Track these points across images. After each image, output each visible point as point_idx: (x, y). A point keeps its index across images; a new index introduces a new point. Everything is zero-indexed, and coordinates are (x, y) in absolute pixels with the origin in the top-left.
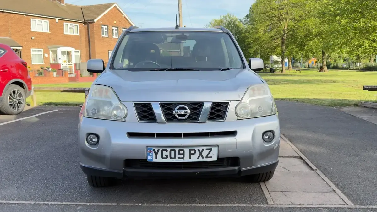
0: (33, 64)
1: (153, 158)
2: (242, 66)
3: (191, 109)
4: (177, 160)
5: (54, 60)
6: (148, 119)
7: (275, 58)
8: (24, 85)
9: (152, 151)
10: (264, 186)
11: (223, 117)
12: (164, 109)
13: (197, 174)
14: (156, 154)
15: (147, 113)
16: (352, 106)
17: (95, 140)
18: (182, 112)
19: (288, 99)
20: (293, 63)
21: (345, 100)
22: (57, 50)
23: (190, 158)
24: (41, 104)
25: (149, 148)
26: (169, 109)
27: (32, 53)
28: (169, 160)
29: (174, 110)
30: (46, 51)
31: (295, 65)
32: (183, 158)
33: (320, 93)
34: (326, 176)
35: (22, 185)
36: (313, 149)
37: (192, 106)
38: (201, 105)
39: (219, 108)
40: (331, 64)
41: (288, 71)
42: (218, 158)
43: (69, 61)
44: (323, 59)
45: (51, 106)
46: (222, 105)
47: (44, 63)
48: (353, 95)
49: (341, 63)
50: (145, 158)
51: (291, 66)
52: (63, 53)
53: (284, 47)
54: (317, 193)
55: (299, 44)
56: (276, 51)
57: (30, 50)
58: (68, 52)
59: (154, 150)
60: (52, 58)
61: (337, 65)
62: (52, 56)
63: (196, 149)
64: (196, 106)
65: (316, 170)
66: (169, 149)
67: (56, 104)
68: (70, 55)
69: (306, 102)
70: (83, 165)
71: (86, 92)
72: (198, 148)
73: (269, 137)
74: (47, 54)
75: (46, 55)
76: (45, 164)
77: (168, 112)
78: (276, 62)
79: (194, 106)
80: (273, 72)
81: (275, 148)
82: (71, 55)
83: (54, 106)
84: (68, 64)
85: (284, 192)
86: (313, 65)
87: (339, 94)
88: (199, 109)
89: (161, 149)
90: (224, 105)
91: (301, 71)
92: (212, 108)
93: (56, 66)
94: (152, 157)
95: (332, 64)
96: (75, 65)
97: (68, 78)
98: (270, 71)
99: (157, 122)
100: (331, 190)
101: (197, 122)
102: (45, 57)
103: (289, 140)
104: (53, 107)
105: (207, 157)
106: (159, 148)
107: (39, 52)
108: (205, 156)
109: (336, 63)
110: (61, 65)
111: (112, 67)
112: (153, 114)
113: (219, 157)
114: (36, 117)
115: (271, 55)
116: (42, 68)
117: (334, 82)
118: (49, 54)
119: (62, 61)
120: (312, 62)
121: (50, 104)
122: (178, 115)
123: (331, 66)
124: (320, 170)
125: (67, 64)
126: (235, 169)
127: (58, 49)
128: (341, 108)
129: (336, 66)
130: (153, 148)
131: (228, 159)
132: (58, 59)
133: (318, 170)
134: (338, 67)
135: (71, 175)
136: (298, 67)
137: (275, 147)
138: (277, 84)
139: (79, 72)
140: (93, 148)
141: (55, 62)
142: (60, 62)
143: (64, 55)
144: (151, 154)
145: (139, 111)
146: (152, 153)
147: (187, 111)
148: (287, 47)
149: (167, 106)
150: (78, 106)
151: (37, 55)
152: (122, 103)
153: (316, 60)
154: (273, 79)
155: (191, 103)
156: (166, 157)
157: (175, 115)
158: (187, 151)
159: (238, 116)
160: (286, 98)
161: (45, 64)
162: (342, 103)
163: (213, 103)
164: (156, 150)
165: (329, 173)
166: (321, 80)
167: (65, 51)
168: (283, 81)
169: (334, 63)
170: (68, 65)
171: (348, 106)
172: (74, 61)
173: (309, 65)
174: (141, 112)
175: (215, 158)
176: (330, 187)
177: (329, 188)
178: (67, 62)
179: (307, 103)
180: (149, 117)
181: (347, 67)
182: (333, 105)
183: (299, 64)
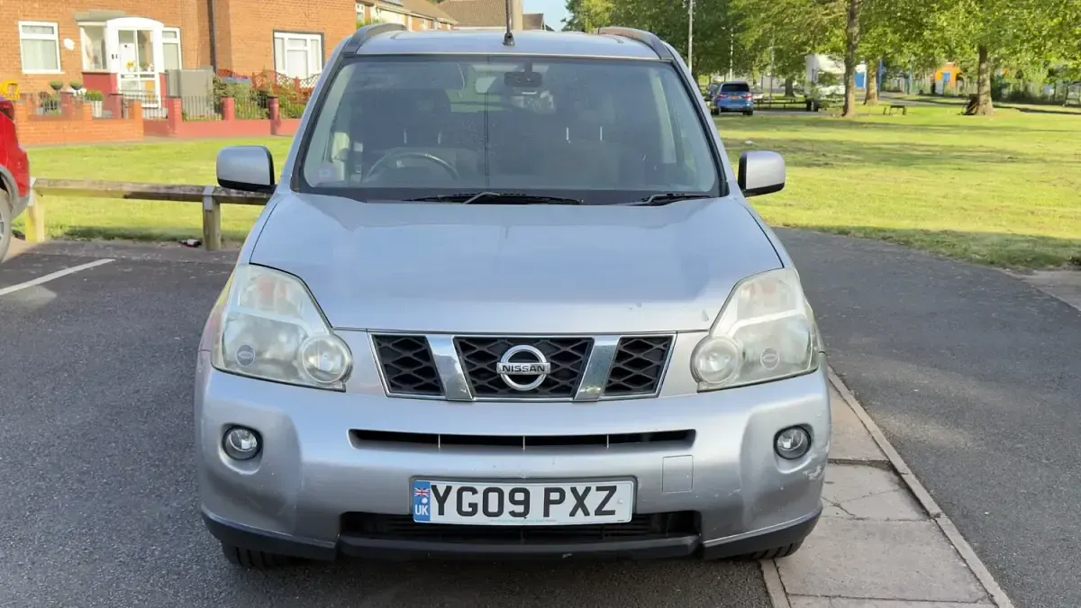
0: (25, 71)
1: (429, 512)
2: (718, 184)
3: (553, 358)
4: (505, 520)
5: (95, 60)
6: (415, 386)
7: (824, 63)
8: (6, 178)
9: (429, 493)
10: (774, 572)
11: (652, 385)
12: (468, 357)
13: (564, 556)
14: (442, 501)
15: (415, 369)
16: (1065, 265)
17: (248, 443)
18: (525, 367)
19: (859, 229)
20: (882, 79)
21: (1044, 240)
22: (106, 27)
23: (546, 514)
24: (59, 232)
25: (419, 480)
26: (482, 356)
27: (22, 35)
28: (480, 519)
29: (500, 361)
30: (69, 29)
31: (887, 85)
32: (524, 514)
33: (966, 210)
34: (966, 539)
35: (15, 554)
36: (933, 432)
37: (556, 348)
38: (586, 343)
39: (641, 356)
40: (1006, 85)
41: (864, 109)
42: (635, 516)
43: (144, 65)
44: (980, 72)
45: (93, 240)
46: (652, 347)
47: (62, 68)
48: (1071, 218)
49: (1037, 82)
50: (407, 512)
51: (874, 89)
52: (125, 36)
53: (856, 30)
54: (937, 604)
55: (904, 20)
56: (829, 40)
57: (17, 26)
58: (139, 32)
59: (434, 488)
60: (88, 54)
61: (1026, 88)
62: (86, 47)
63: (567, 487)
64: (568, 349)
65: (938, 515)
66: (481, 487)
67: (108, 235)
68: (146, 45)
69: (918, 244)
70: (212, 516)
71: (205, 199)
72: (574, 485)
73: (793, 444)
74: (70, 38)
75: (69, 44)
76: (84, 473)
77: (480, 365)
78: (827, 79)
79: (564, 349)
80: (816, 110)
81: (811, 478)
82: (151, 44)
83: (99, 241)
84: (142, 76)
85: (834, 597)
86: (948, 88)
87: (1025, 214)
88: (580, 357)
89: (456, 486)
90: (656, 346)
91: (909, 110)
92: (620, 356)
93: (100, 82)
94: (428, 510)
95: (1009, 84)
96: (165, 76)
97: (141, 125)
98: (805, 106)
99: (443, 397)
100: (981, 594)
101: (571, 399)
102: (64, 48)
103: (857, 398)
104: (97, 248)
105: (599, 512)
106: (449, 484)
107: (44, 32)
108: (592, 510)
109: (1024, 82)
110: (119, 77)
111: (299, 183)
112: (431, 372)
113: (639, 512)
114: (47, 285)
115: (810, 52)
116: (55, 88)
117: (1013, 158)
118: (78, 43)
119: (121, 62)
120: (944, 74)
121: (88, 233)
122: (511, 376)
123: (1005, 92)
124: (950, 516)
125: (136, 76)
126: (684, 543)
127: (109, 22)
128: (1028, 273)
129: (1023, 93)
130: (433, 483)
131: (664, 516)
132: (109, 57)
133: (943, 516)
134: (1029, 94)
135: (169, 517)
136: (897, 90)
137: (812, 476)
138: (827, 164)
139: (177, 103)
140: (241, 472)
141: (96, 67)
142: (113, 67)
143: (128, 45)
144: (425, 501)
145: (389, 362)
146: (429, 499)
147: (539, 367)
148: (865, 29)
149: (479, 348)
150: (180, 242)
151: (39, 44)
152: (335, 332)
153: (958, 70)
154: (812, 142)
155: (552, 340)
156: (470, 510)
157: (501, 378)
158: (537, 492)
159: (698, 379)
160: (854, 228)
161: (63, 73)
162: (1033, 252)
163: (623, 340)
164: (441, 488)
165: (976, 530)
166: (972, 149)
167: (132, 32)
168: (845, 152)
169: (1016, 81)
170: (139, 79)
171: (1051, 267)
172: (159, 65)
173: (934, 87)
174: (395, 362)
175: (623, 515)
176: (978, 584)
177: (973, 587)
178: (139, 68)
179: (921, 248)
180: (421, 381)
181: (1059, 97)
182: (1003, 262)
183: (903, 81)
